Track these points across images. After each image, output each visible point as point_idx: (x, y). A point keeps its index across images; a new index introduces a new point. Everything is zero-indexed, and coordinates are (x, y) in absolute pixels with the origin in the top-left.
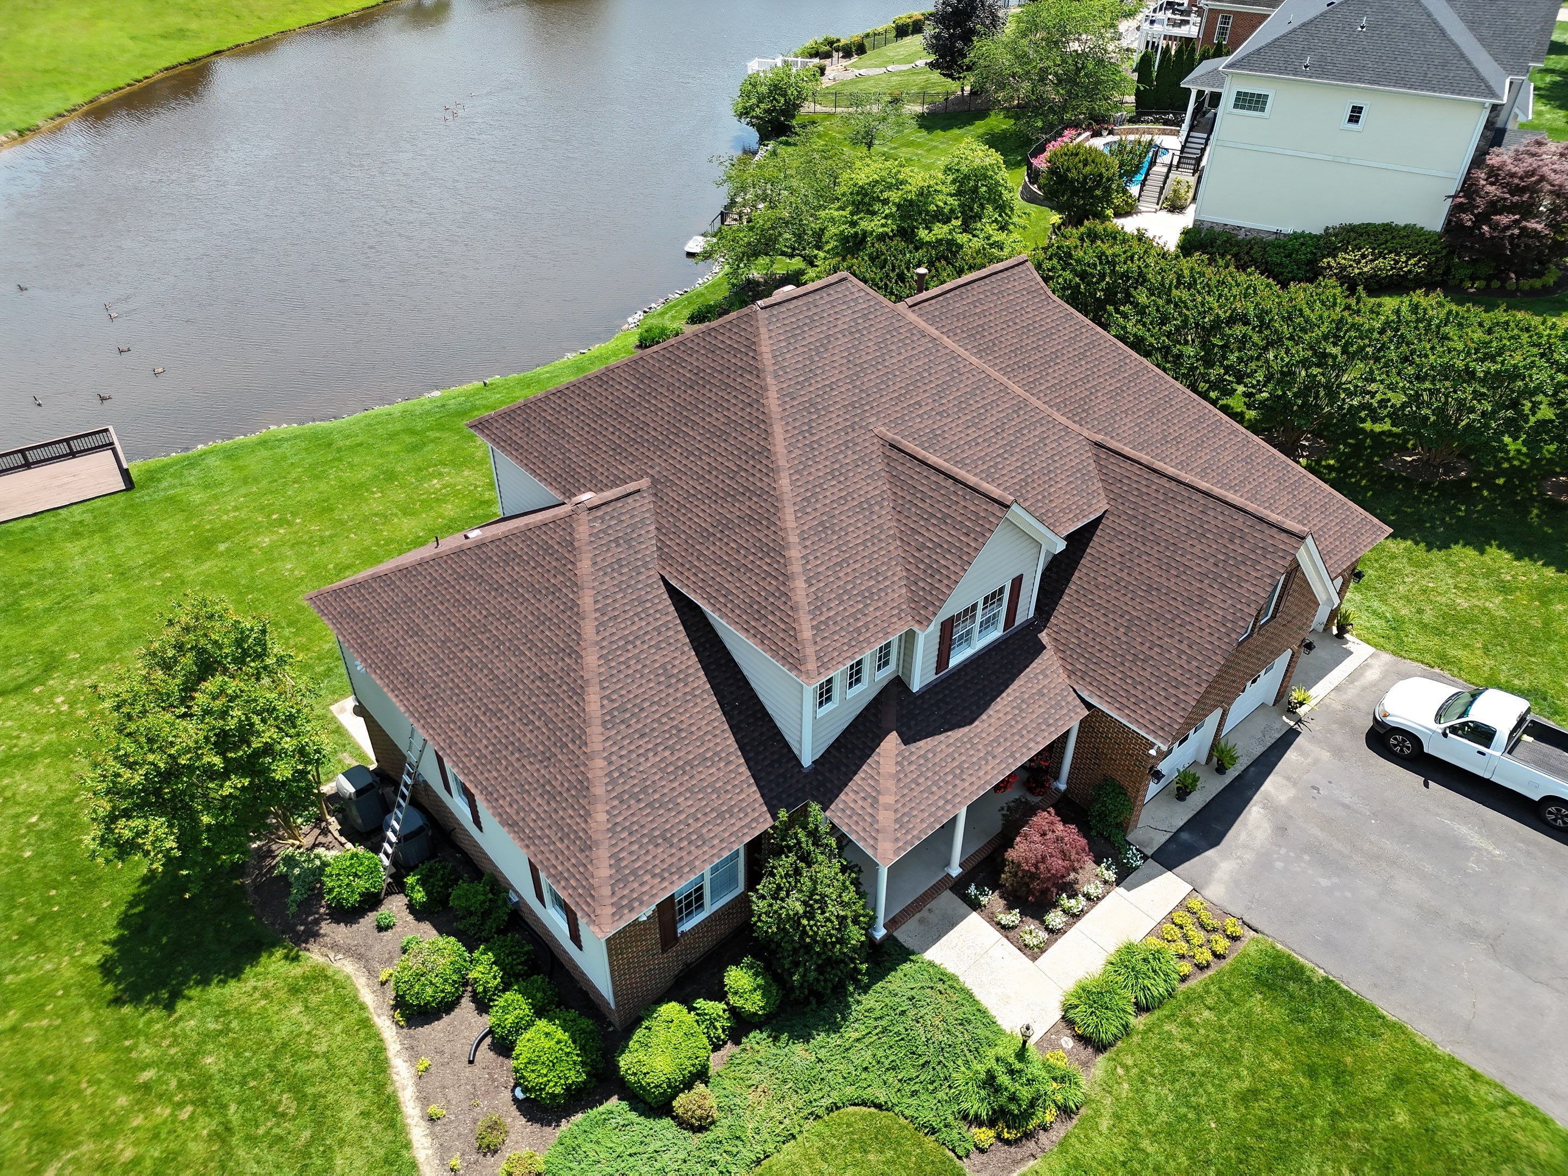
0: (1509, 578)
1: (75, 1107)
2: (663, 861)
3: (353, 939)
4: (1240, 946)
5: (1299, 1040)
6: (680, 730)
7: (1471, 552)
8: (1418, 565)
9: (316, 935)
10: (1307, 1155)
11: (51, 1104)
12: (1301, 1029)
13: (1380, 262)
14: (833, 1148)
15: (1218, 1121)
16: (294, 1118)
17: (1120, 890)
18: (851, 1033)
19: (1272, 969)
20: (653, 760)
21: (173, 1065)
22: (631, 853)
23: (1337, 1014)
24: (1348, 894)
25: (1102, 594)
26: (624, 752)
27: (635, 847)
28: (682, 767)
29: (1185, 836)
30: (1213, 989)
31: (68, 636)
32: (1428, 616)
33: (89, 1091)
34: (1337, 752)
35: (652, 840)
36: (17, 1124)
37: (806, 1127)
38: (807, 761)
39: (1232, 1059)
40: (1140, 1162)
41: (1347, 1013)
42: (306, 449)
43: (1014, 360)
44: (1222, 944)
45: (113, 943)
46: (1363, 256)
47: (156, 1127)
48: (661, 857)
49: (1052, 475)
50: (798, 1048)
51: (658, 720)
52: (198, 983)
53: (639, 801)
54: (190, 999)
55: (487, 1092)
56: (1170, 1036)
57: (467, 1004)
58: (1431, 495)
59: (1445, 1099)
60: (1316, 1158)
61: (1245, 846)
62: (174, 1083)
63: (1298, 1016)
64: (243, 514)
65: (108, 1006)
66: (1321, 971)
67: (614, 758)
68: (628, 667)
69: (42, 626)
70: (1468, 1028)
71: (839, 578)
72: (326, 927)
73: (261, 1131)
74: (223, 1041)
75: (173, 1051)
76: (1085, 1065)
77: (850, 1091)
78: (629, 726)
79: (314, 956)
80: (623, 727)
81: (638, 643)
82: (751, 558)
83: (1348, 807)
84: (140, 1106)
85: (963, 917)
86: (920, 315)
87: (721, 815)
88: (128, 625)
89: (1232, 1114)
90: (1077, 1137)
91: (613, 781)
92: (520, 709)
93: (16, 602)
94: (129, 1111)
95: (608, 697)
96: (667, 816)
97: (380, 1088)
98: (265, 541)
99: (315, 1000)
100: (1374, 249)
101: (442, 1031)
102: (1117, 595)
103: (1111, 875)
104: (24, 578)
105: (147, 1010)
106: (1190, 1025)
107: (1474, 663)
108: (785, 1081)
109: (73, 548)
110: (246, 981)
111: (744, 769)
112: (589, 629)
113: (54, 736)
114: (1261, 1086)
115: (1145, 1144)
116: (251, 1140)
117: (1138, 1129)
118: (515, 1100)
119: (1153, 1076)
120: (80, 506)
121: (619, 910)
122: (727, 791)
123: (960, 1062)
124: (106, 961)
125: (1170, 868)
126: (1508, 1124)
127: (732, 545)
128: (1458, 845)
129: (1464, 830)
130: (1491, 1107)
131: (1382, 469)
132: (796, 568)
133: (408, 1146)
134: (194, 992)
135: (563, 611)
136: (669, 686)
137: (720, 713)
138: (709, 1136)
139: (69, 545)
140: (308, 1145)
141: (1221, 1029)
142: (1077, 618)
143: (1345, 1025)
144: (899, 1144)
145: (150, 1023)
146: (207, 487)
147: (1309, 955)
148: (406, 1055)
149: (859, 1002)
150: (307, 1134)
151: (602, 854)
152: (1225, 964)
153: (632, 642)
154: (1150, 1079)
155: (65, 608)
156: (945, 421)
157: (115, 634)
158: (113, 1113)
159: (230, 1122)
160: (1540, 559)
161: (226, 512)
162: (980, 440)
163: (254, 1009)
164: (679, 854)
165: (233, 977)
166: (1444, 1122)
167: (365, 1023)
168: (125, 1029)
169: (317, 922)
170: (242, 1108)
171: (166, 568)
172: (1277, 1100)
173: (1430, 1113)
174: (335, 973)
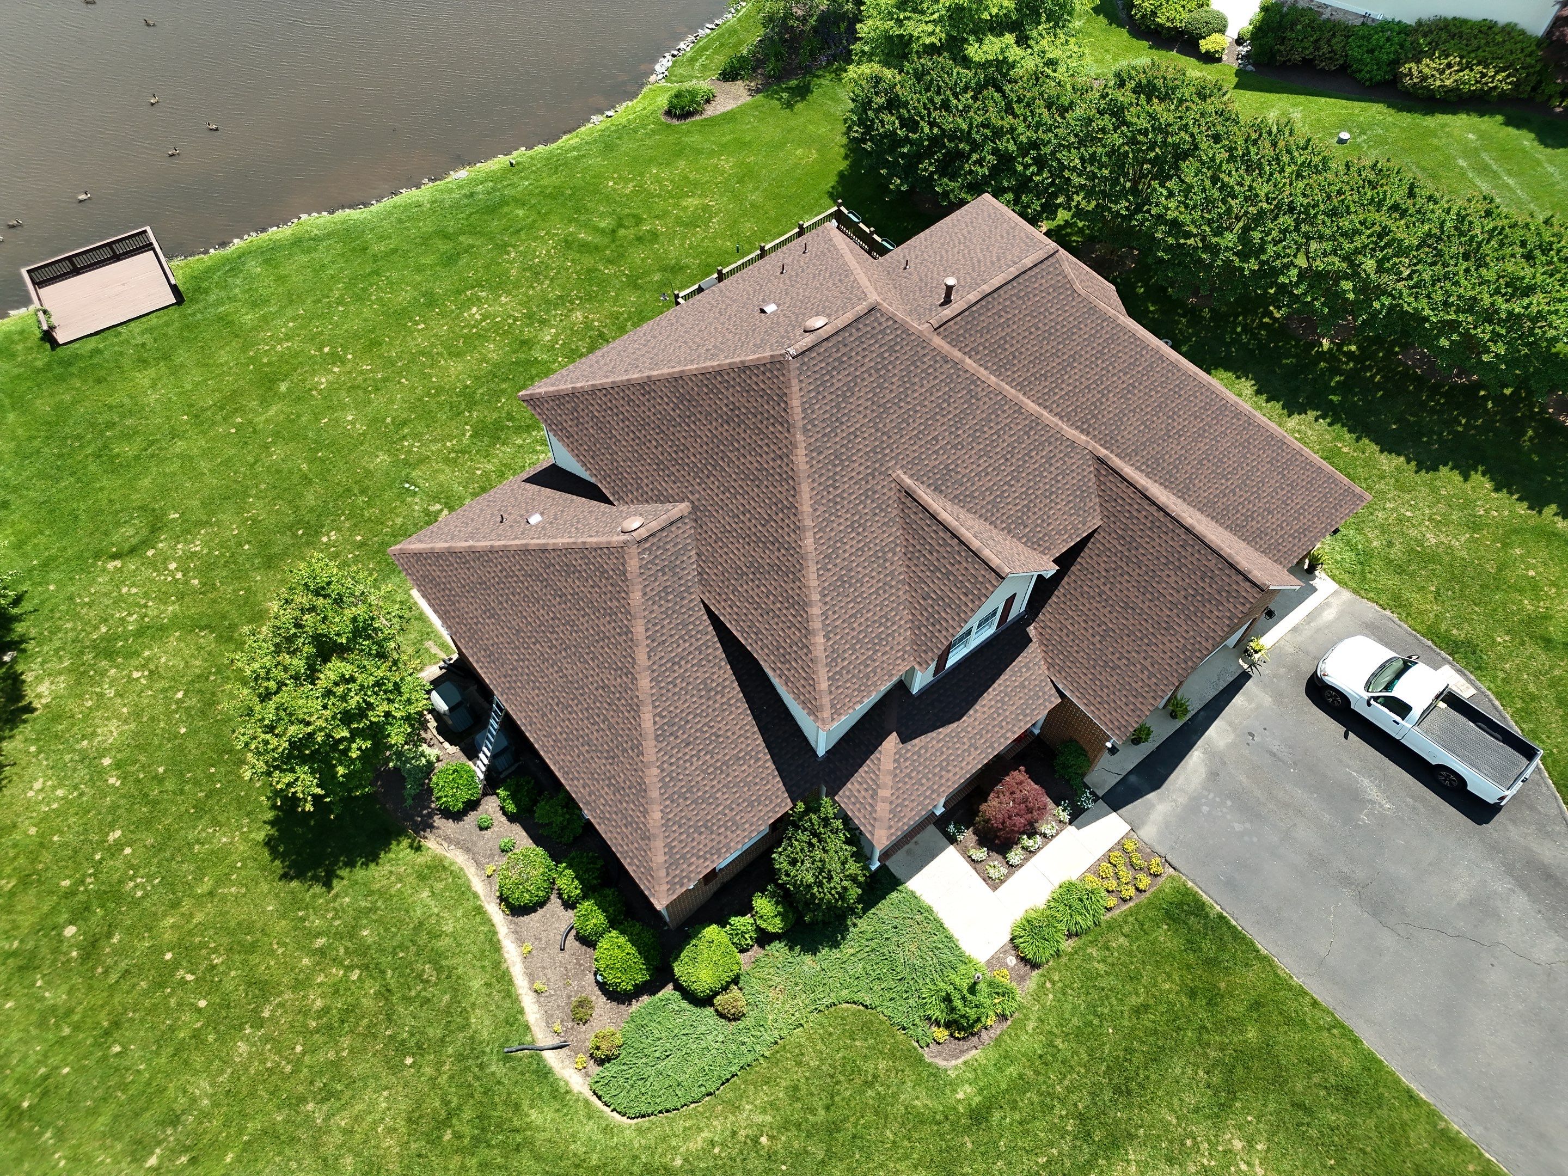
0: (1482, 512)
1: (272, 963)
2: (705, 845)
3: (460, 834)
4: (1160, 880)
5: (1189, 967)
6: (718, 736)
7: (1456, 477)
8: (1401, 487)
9: (431, 827)
10: (1175, 1059)
11: (254, 959)
12: (1191, 957)
13: (1465, 75)
14: (830, 1034)
15: (1114, 1028)
16: (436, 984)
17: (1071, 829)
18: (847, 949)
19: (1180, 905)
20: (696, 764)
21: (339, 936)
22: (681, 842)
23: (1222, 948)
24: (1255, 839)
25: (1086, 602)
26: (673, 760)
27: (684, 836)
28: (720, 768)
29: (1133, 778)
30: (1130, 919)
31: (164, 491)
32: (1396, 552)
33: (280, 951)
34: (1278, 697)
35: (697, 830)
36: (233, 973)
37: (811, 1018)
38: (821, 752)
39: (1134, 978)
40: (1053, 1056)
41: (1230, 946)
42: (343, 255)
43: (1032, 371)
44: (1144, 882)
45: (272, 823)
46: (1449, 66)
47: (335, 985)
48: (704, 842)
49: (1053, 497)
50: (808, 959)
51: (700, 730)
52: (346, 865)
53: (686, 799)
54: (342, 879)
55: (576, 974)
56: (1091, 957)
57: (555, 902)
58: (1438, 403)
59: (1288, 1021)
60: (1182, 1062)
61: (1181, 790)
62: (342, 951)
63: (1192, 945)
64: (295, 345)
65: (280, 879)
66: (1218, 908)
67: (665, 766)
68: (675, 686)
69: (136, 478)
70: (1321, 963)
71: (853, 629)
72: (438, 821)
73: (413, 993)
74: (374, 917)
75: (337, 923)
76: (1022, 979)
77: (845, 993)
78: (677, 737)
79: (432, 844)
80: (672, 738)
81: (683, 663)
82: (779, 605)
83: (1274, 755)
84: (319, 967)
85: (942, 850)
86: (945, 338)
87: (751, 804)
88: (215, 481)
89: (1126, 1023)
90: (1010, 1036)
91: (665, 786)
92: (587, 709)
93: (105, 446)
94: (313, 970)
95: (659, 714)
96: (708, 808)
97: (497, 964)
98: (323, 381)
99: (439, 886)
100: (1462, 57)
101: (538, 921)
102: (1099, 606)
103: (1065, 816)
104: (106, 416)
105: (311, 886)
106: (1108, 949)
107: (1422, 607)
108: (797, 984)
109: (143, 378)
110: (383, 865)
111: (770, 764)
112: (641, 656)
113: (177, 607)
114: (1151, 1002)
115: (1058, 1042)
116: (406, 1000)
117: (1055, 1030)
118: (597, 982)
119: (1073, 989)
120: (137, 322)
121: (672, 884)
122: (756, 784)
123: (928, 980)
124: (270, 840)
125: (1115, 809)
126: (1328, 1043)
127: (763, 588)
128: (1356, 798)
129: (1366, 782)
130: (1320, 1029)
131: (1400, 362)
132: (816, 624)
133: (522, 1012)
134: (344, 873)
135: (619, 634)
136: (709, 699)
137: (750, 718)
138: (741, 1024)
139: (138, 374)
140: (449, 1006)
141: (1130, 953)
142: (1061, 618)
143: (1226, 956)
144: (878, 1035)
145: (314, 896)
146: (254, 305)
147: (1211, 893)
148: (513, 936)
149: (855, 925)
150: (447, 997)
151: (659, 845)
152: (1143, 897)
153: (678, 663)
154: (1070, 991)
155: (152, 456)
156: (959, 453)
157: (206, 492)
158: (301, 971)
159: (388, 984)
160: (1517, 491)
161: (280, 341)
162: (990, 470)
163: (393, 891)
164: (717, 839)
165: (372, 861)
166: (1281, 1039)
167: (479, 910)
168: (297, 903)
169: (430, 815)
170: (397, 974)
171: (236, 410)
172: (1162, 1014)
173: (1273, 1032)
174: (451, 864)
